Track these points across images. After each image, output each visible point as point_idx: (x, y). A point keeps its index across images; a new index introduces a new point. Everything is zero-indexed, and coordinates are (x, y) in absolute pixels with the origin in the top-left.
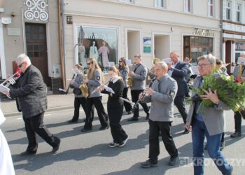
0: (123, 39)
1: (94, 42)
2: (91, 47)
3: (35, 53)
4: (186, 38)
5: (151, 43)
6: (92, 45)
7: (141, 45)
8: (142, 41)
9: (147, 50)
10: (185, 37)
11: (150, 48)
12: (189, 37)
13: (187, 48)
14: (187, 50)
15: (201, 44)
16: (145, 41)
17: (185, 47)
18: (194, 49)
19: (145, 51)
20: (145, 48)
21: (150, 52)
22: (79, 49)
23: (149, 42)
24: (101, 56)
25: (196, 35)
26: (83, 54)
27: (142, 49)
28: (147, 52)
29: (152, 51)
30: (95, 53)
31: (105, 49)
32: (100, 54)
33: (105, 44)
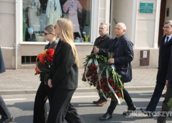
2: (49, 0)
19: (141, 11)
28: (146, 12)
29: (155, 11)
30: (55, 9)
31: (73, 4)
32: (65, 12)
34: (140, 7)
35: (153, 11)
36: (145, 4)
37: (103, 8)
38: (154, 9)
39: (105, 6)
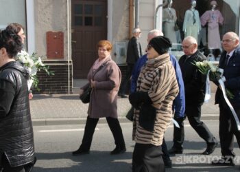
1: (194, 2)
3: (86, 18)
6: (189, 7)
22: (164, 13)
26: (172, 24)
32: (203, 25)
33: (214, 6)
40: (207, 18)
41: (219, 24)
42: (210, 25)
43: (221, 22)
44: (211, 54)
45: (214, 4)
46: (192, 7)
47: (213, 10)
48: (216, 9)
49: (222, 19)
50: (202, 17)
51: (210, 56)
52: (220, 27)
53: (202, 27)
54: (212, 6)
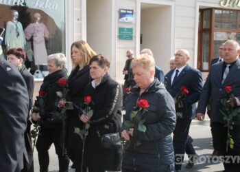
0: (77, 9)
1: (16, 13)
2: (10, 24)
4: (205, 13)
5: (135, 21)
7: (114, 24)
8: (115, 15)
9: (125, 34)
10: (202, 11)
11: (131, 30)
12: (211, 10)
13: (205, 32)
14: (206, 36)
15: (235, 26)
16: (122, 15)
17: (202, 31)
18: (219, 35)
19: (120, 37)
20: (121, 30)
21: (131, 38)
23: (130, 18)
24: (30, 41)
25: (225, 7)
27: (115, 33)
28: (125, 39)
29: (135, 37)
30: (18, 35)
31: (39, 29)
32: (28, 39)
33: (39, 19)
34: (119, 32)
35: (133, 38)
36: (124, 28)
37: (79, 34)
38: (134, 35)
39: (81, 32)
40: (32, 32)
41: (45, 38)
42: (35, 39)
43: (47, 36)
44: (38, 70)
45: (38, 16)
46: (14, 18)
47: (37, 23)
48: (40, 22)
49: (47, 33)
50: (26, 30)
51: (38, 72)
52: (47, 41)
53: (27, 40)
54: (36, 19)
